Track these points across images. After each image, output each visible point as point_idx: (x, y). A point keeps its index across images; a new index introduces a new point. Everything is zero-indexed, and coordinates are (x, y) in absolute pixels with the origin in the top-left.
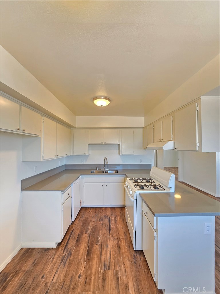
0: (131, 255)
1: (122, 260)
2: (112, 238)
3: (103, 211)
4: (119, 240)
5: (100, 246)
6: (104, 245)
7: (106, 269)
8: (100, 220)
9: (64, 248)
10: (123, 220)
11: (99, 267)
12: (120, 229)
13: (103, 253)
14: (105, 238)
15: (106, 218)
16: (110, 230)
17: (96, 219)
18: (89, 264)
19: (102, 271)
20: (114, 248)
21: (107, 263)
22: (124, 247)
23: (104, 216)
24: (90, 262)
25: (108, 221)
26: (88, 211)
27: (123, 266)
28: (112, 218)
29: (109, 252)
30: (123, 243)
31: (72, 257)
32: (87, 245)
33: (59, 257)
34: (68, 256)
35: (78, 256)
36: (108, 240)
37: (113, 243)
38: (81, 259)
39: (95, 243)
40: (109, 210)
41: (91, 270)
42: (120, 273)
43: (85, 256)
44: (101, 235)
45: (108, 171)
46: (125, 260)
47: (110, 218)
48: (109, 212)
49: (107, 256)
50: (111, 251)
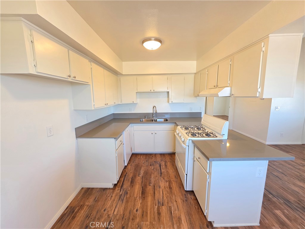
0: (182, 195)
1: (174, 198)
2: (163, 180)
3: (153, 157)
4: (170, 182)
5: (153, 187)
6: (156, 186)
7: (160, 205)
8: (151, 165)
9: (120, 188)
10: (173, 165)
11: (153, 203)
12: (170, 173)
13: (156, 192)
14: (157, 181)
15: (157, 163)
16: (161, 174)
17: (147, 164)
18: (144, 201)
19: (156, 207)
20: (166, 189)
21: (161, 200)
22: (175, 188)
23: (155, 162)
24: (145, 200)
25: (159, 166)
26: (138, 157)
27: (175, 203)
28: (162, 163)
29: (162, 192)
30: (174, 185)
31: (128, 196)
32: (141, 186)
33: (116, 195)
34: (125, 195)
35: (134, 194)
36: (160, 182)
37: (165, 184)
38: (137, 197)
39: (148, 184)
40: (159, 156)
41: (147, 206)
42: (173, 208)
43: (140, 195)
44: (153, 178)
45: (157, 120)
46: (177, 198)
47: (160, 164)
48: (159, 159)
49: (160, 195)
50: (164, 191)
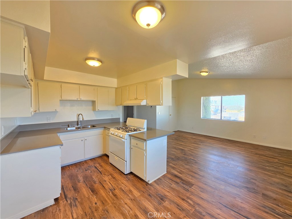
0: (125, 178)
1: (120, 182)
2: (105, 176)
3: (84, 164)
4: (111, 175)
5: (100, 183)
6: (102, 182)
7: (112, 191)
8: (86, 170)
9: (65, 200)
10: (107, 164)
11: (107, 193)
12: (108, 169)
13: (104, 185)
14: (100, 178)
15: (92, 167)
16: (100, 172)
17: (82, 171)
18: (98, 195)
19: (111, 193)
20: (111, 180)
21: (111, 188)
22: (118, 176)
23: (88, 167)
25: (94, 168)
27: (122, 184)
28: (96, 166)
30: (115, 175)
32: (87, 188)
33: (65, 206)
34: (74, 201)
36: (104, 178)
37: (108, 178)
39: (94, 184)
40: (90, 161)
41: (103, 197)
42: (123, 188)
43: (91, 193)
44: (95, 178)
46: (122, 181)
48: (91, 163)
49: (109, 185)
50: (110, 182)
